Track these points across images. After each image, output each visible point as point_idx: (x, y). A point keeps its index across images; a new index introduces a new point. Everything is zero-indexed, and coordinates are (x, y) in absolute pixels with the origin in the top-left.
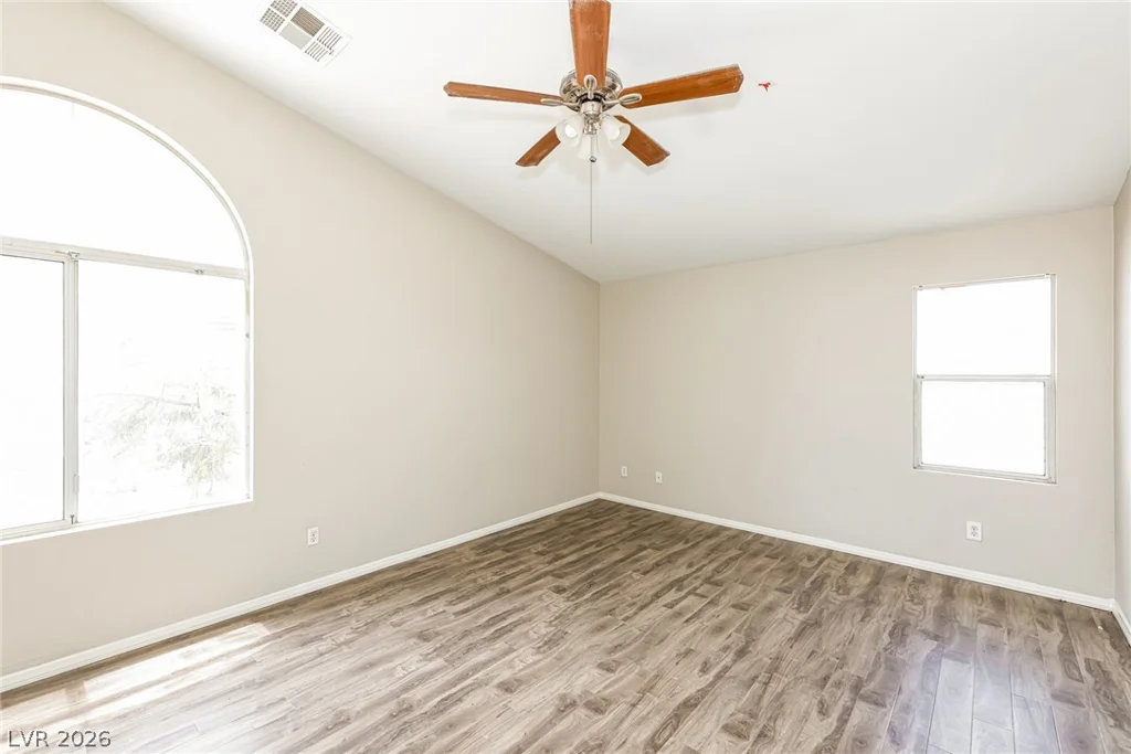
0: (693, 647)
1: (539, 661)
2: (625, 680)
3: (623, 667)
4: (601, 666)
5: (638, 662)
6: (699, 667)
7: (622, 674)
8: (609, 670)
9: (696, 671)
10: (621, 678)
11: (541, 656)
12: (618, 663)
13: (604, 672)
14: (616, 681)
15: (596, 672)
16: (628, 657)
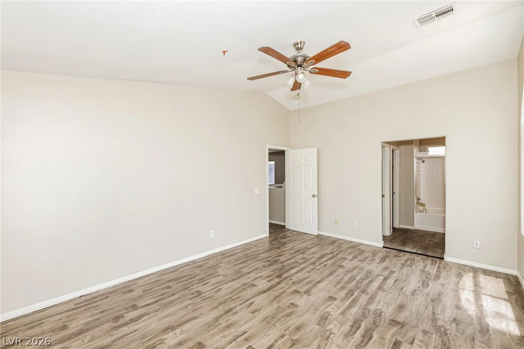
0: (251, 314)
1: (326, 308)
2: (286, 300)
3: (287, 305)
4: (297, 306)
5: (280, 307)
6: (253, 304)
7: (287, 302)
8: (293, 304)
9: (255, 303)
10: (288, 301)
11: (326, 310)
12: (289, 307)
13: (295, 303)
14: (290, 300)
15: (298, 303)
16: (284, 310)
